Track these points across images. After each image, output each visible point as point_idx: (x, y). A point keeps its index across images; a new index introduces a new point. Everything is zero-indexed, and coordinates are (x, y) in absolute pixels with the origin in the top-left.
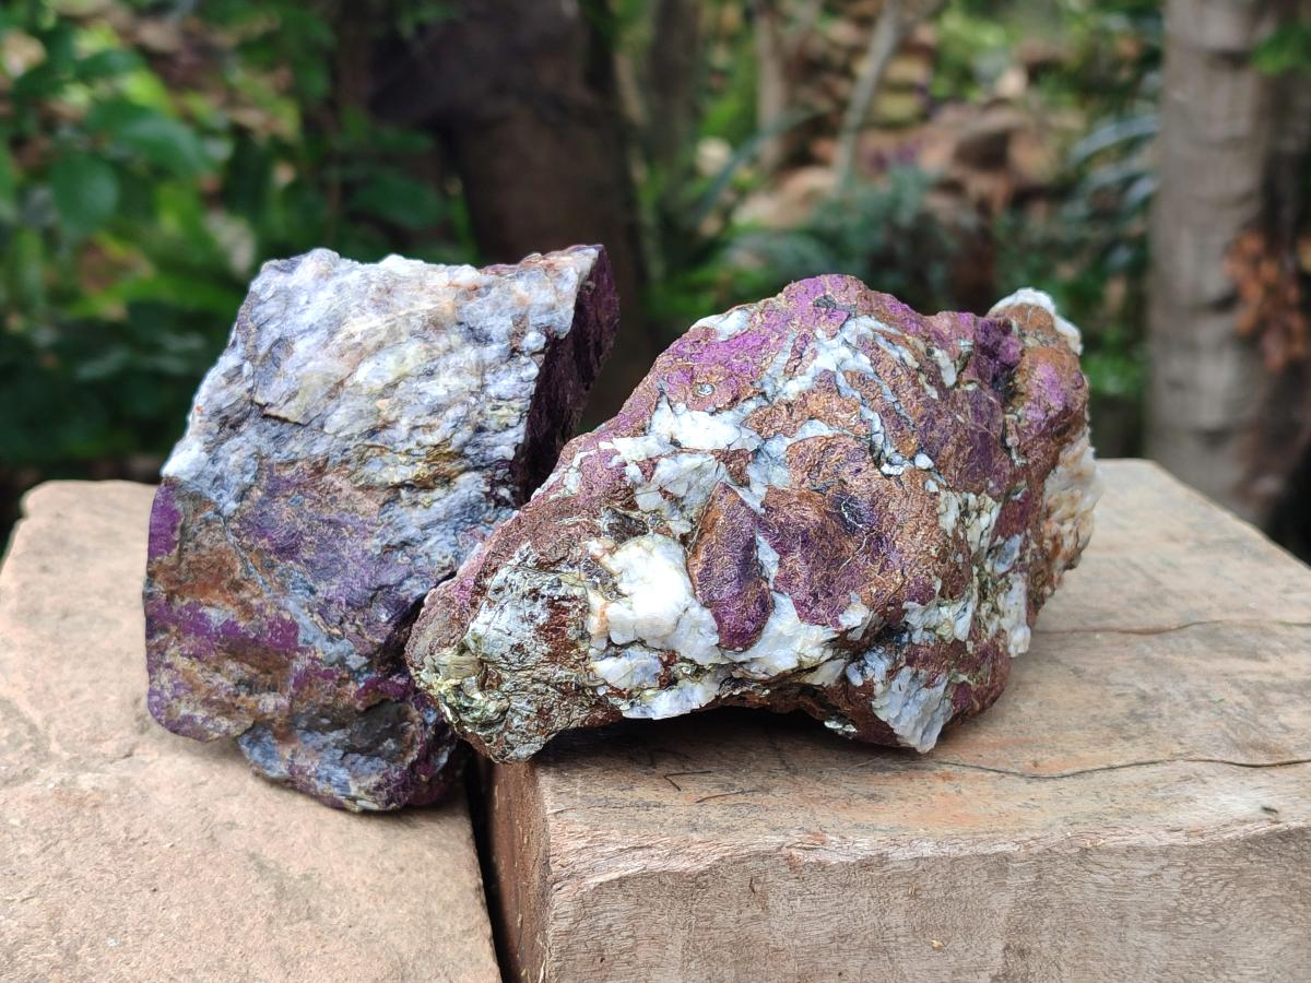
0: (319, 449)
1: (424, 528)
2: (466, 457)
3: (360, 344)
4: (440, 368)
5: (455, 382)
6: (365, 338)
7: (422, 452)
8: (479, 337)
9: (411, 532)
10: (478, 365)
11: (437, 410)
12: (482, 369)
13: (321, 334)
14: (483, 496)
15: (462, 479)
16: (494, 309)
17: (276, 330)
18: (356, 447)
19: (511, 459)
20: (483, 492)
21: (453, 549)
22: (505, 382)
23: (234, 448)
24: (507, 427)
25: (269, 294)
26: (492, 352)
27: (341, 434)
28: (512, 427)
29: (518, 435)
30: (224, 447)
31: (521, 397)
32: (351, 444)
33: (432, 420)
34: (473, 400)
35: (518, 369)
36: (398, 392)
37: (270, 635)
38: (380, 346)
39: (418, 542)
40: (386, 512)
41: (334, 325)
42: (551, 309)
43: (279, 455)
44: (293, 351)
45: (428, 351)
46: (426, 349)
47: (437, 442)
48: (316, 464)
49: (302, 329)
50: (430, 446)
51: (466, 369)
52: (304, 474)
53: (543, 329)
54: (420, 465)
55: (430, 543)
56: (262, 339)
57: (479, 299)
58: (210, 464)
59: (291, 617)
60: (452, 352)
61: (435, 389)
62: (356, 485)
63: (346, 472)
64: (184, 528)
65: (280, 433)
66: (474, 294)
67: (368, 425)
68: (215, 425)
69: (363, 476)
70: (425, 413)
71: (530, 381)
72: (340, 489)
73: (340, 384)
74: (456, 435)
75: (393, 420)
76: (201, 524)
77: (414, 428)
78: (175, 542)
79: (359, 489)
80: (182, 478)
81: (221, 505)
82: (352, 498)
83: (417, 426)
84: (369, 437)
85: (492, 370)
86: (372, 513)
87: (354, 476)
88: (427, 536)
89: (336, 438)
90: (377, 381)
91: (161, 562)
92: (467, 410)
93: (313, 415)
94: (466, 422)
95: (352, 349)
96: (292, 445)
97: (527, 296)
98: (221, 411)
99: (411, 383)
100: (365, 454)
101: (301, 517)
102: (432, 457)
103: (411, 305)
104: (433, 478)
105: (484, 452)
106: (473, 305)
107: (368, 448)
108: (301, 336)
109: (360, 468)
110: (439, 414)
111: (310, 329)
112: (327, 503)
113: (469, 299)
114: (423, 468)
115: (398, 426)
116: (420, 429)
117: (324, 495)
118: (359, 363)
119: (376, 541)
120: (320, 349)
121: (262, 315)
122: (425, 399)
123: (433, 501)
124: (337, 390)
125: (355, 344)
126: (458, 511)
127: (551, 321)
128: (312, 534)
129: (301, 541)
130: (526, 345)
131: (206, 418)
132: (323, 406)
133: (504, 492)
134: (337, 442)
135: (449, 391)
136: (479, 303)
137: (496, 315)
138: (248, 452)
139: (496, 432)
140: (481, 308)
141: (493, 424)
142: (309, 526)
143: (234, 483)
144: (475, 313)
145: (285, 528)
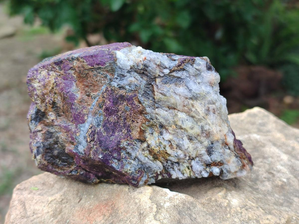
0: (148, 110)
1: (136, 157)
2: (167, 162)
3: (192, 111)
4: (194, 141)
5: (191, 149)
6: (194, 112)
7: (163, 149)
8: (209, 151)
9: (134, 155)
10: (201, 154)
11: (179, 147)
12: (199, 156)
13: (189, 95)
14: (156, 171)
15: (158, 163)
16: (222, 153)
17: (185, 76)
18: (155, 122)
19: (173, 178)
20: (157, 171)
21: (134, 171)
22: (198, 166)
23: (136, 77)
24: (183, 174)
25: (197, 68)
26: (207, 158)
27: (157, 116)
28: (183, 175)
29: (181, 178)
30: (136, 74)
31: (195, 174)
32: (155, 120)
33: (175, 146)
34: (188, 158)
35: (205, 170)
36: (179, 131)
37: (77, 113)
38: (193, 117)
39: (131, 158)
40: (136, 141)
41: (195, 98)
42: (229, 172)
43: (141, 97)
44: (180, 87)
45: (198, 135)
46: (199, 134)
47: (168, 152)
48: (143, 111)
49: (189, 87)
50: (166, 150)
51: (197, 151)
52: (138, 108)
53: (222, 172)
54: (158, 149)
55: (132, 162)
56: (179, 72)
57: (223, 147)
58: (127, 71)
59: (86, 120)
60: (201, 143)
61: (186, 143)
62: (141, 127)
63: (144, 122)
64: (100, 68)
65: (149, 94)
66: (225, 145)
67: (164, 124)
68: (141, 67)
69: (145, 128)
70: (176, 143)
71: (202, 175)
72: (138, 122)
73: (175, 109)
74: (173, 157)
75: (169, 132)
76: (104, 74)
77: (170, 141)
78: (93, 66)
79: (140, 129)
80: (117, 62)
81: (114, 80)
82: (136, 127)
83: (171, 142)
84: (160, 125)
85: (200, 160)
86: (134, 137)
87: (144, 125)
88: (134, 160)
89: (155, 114)
90: (181, 122)
91: (84, 62)
92: (183, 158)
93: (160, 103)
94: (179, 159)
95: (188, 109)
96: (146, 100)
97: (231, 163)
98: (147, 67)
99: (185, 134)
100: (153, 125)
101: (122, 113)
102: (162, 152)
103: (213, 124)
104: (155, 154)
105: (171, 168)
106: (221, 146)
107: (156, 126)
108: (186, 87)
109: (148, 126)
110: (178, 148)
111: (190, 90)
112: (131, 119)
113: (222, 144)
114: (157, 150)
115: (168, 134)
116: (170, 144)
117: (133, 117)
118: (185, 112)
119: (125, 143)
120: (185, 97)
121: (188, 68)
122: (181, 141)
123: (147, 157)
124: (172, 108)
125: (191, 109)
126: (147, 166)
127: (225, 173)
128: (118, 119)
129: (114, 116)
130: (213, 169)
131: (142, 62)
132: (164, 106)
133: (160, 177)
134: (154, 115)
135: (187, 149)
136: (222, 147)
137: (220, 154)
138: (137, 84)
139: (180, 170)
140: (221, 149)
141: (182, 168)
142: (120, 117)
143: (124, 82)
144: (218, 147)
145: (116, 109)
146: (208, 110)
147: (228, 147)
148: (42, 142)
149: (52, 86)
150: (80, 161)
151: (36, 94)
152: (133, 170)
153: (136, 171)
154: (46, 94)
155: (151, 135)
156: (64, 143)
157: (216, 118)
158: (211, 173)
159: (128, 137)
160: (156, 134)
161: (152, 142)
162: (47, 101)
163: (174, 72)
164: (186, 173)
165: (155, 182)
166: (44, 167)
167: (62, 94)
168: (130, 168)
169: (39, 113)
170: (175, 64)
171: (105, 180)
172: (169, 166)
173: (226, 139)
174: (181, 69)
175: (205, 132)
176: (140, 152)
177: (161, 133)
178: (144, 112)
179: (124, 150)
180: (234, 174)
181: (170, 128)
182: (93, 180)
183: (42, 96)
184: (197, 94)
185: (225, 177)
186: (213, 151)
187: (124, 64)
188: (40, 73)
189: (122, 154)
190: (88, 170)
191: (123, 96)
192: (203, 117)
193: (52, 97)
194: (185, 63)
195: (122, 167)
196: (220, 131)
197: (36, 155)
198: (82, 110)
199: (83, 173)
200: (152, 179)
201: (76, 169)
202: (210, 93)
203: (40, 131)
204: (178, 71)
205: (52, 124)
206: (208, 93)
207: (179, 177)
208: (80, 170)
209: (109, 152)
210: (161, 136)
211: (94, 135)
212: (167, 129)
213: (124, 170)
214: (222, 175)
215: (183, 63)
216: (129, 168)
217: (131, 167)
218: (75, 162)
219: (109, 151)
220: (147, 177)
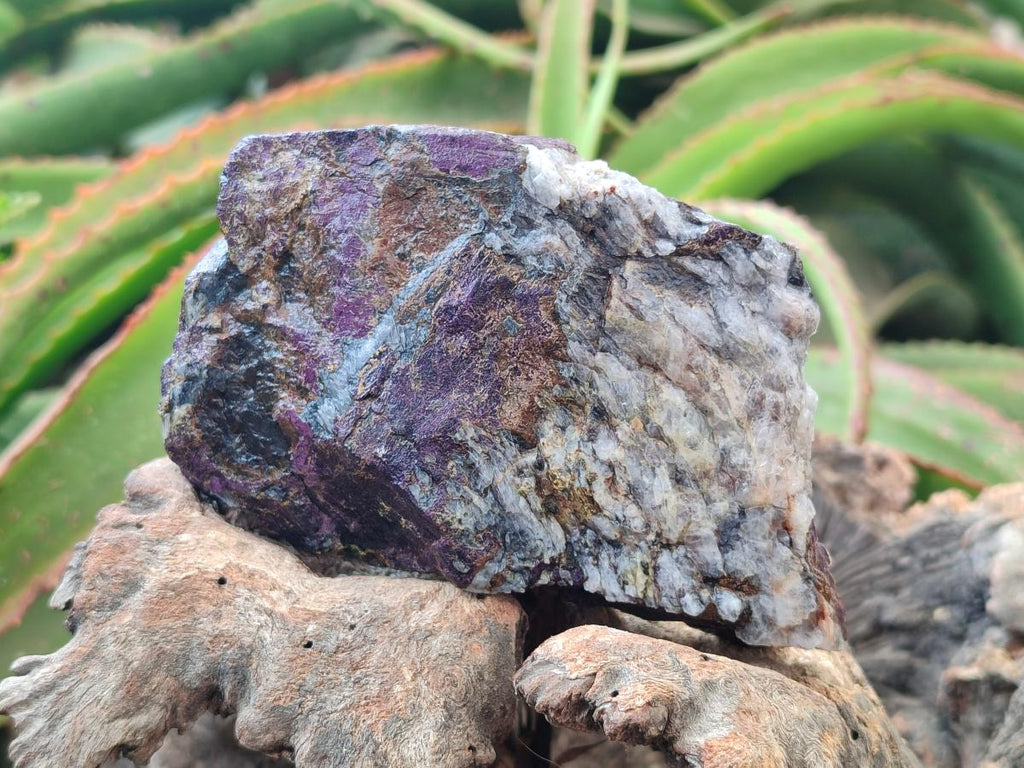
0: (574, 349)
1: (492, 488)
2: (583, 533)
3: (708, 390)
4: (689, 491)
5: (670, 512)
6: (716, 394)
8: (727, 536)
9: (486, 476)
10: (696, 538)
11: (634, 493)
12: (690, 541)
13: (715, 339)
14: (538, 554)
15: (555, 527)
16: (765, 552)
17: (717, 278)
18: (583, 394)
19: (586, 589)
20: (542, 554)
21: (471, 528)
22: (677, 574)
23: (568, 239)
24: (624, 584)
25: (762, 263)
26: (711, 553)
27: (595, 374)
28: (623, 589)
29: (614, 596)
30: (569, 228)
31: (660, 596)
32: (585, 388)
33: (622, 487)
34: (651, 537)
35: (695, 591)
36: (652, 443)
37: (350, 300)
38: (705, 412)
39: (476, 484)
40: (507, 438)
41: (727, 353)
42: (770, 622)
43: (564, 300)
44: (691, 306)
45: (706, 474)
46: (709, 471)
47: (596, 499)
48: (557, 347)
49: (720, 313)
50: (591, 491)
51: (689, 524)
52: (544, 334)
53: (746, 616)
54: (567, 479)
55: (476, 499)
56: (703, 262)
57: (775, 533)
58: (546, 211)
59: (371, 327)
60: (707, 504)
61: (660, 488)
62: (536, 398)
63: (550, 384)
64: (466, 181)
65: (591, 300)
66: (780, 528)
67: (610, 407)
68: (593, 211)
69: (547, 403)
70: (630, 479)
71: (681, 606)
72: (529, 379)
73: (656, 369)
74: (607, 520)
75: (619, 437)
76: (472, 203)
77: (611, 467)
78: (448, 171)
79: (532, 401)
80: (525, 176)
81: (497, 229)
82: (520, 394)
83: (613, 471)
84: (595, 409)
85: (689, 556)
86: (505, 421)
87: (546, 394)
88: (483, 494)
89: (591, 368)
90: (664, 415)
91: (422, 152)
92: (639, 531)
93: (616, 338)
94: (624, 532)
95: (700, 380)
96: (578, 316)
97: (784, 593)
98: (611, 217)
99: (664, 458)
100: (574, 403)
101: (493, 335)
102: (578, 493)
103: (762, 450)
104: (553, 495)
105: (590, 554)
106: (767, 527)
107: (582, 407)
108: (711, 313)
109: (559, 401)
110: (631, 497)
111: (720, 324)
112: (511, 364)
113: (774, 523)
114: (564, 483)
115: (612, 444)
116: (611, 475)
117: (521, 360)
118: (684, 389)
119: (471, 433)
120: (698, 340)
121: (733, 258)
122: (647, 476)
123: (526, 497)
124: (649, 365)
125: (708, 383)
126: (517, 527)
127: (755, 622)
128: (474, 350)
129: (462, 337)
130: (723, 596)
131: (600, 199)
132: (628, 350)
133: (545, 579)
134: (586, 370)
135: (660, 507)
136: (770, 533)
137: (757, 555)
138: (564, 259)
139: (615, 568)
140: (764, 537)
141: (624, 564)
142: (482, 346)
143: (525, 244)
144: (758, 530)
145: (476, 316)
146: (758, 404)
147: (787, 538)
148: (208, 366)
149: (298, 201)
150: (310, 458)
151: (241, 214)
152: (468, 524)
153: (477, 533)
154: (271, 220)
155: (560, 432)
156: (276, 387)
157: (777, 434)
158: (712, 609)
159: (484, 417)
160: (574, 434)
161: (554, 452)
162: (267, 243)
163: (688, 258)
164: (634, 584)
165: (523, 591)
166: (186, 449)
167: (323, 232)
168: (464, 513)
169: (230, 274)
170: (698, 235)
171: (364, 550)
172: (586, 545)
173: (789, 508)
174: (711, 252)
175: (729, 470)
176: (509, 474)
177: (592, 436)
178: (558, 353)
179: (460, 453)
180: (782, 636)
181: (624, 426)
182: (325, 541)
183: (257, 225)
184: (737, 343)
185: (751, 637)
186: (738, 538)
187: (543, 188)
188: (275, 154)
189: (451, 463)
190: (322, 500)
191: (511, 285)
192: (738, 421)
193: (286, 235)
194: (728, 238)
195: (439, 507)
196: (778, 478)
197: (176, 402)
198: (370, 293)
199: (302, 503)
200: (518, 577)
201: (284, 483)
202: (780, 355)
203: (212, 330)
204: (699, 257)
205: (260, 318)
206: (773, 351)
207: (607, 592)
208: (295, 490)
209: (412, 444)
210: (590, 444)
211: (383, 380)
212: (613, 428)
213: (444, 515)
214: (743, 627)
215: (724, 238)
216: (458, 514)
217: (466, 514)
218: (292, 458)
219: (412, 441)
220: (503, 566)
